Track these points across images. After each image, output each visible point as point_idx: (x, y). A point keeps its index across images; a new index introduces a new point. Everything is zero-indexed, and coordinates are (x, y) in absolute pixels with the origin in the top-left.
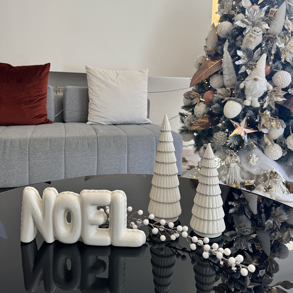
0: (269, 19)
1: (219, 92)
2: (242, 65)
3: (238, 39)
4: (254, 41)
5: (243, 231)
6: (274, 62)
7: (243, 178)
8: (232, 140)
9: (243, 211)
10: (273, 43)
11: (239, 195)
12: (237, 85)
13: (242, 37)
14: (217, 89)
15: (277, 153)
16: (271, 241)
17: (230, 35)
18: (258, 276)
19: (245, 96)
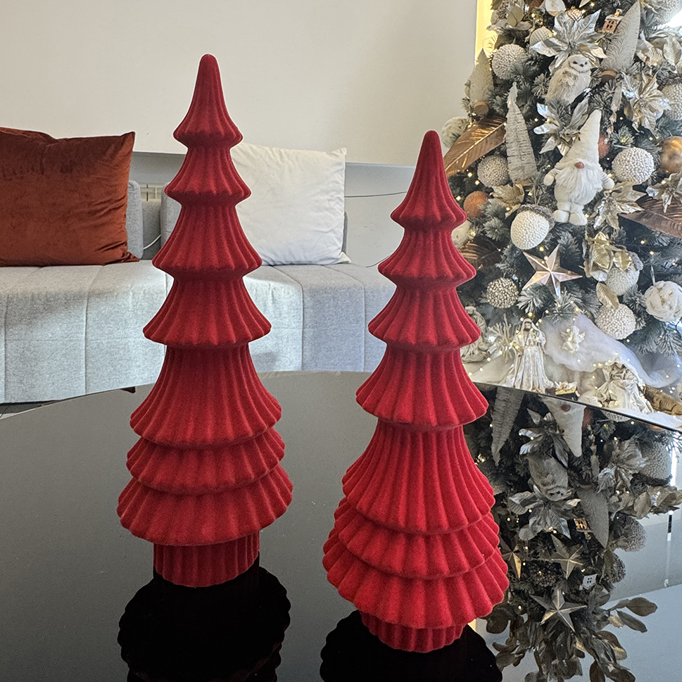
0: (604, 39)
1: (497, 194)
2: (549, 135)
3: (537, 80)
4: (574, 85)
5: (549, 492)
6: (617, 128)
7: (551, 379)
8: (529, 297)
9: (549, 449)
10: (614, 89)
11: (543, 415)
12: (537, 178)
13: (547, 77)
14: (494, 187)
15: (624, 324)
16: (610, 514)
17: (521, 72)
18: (581, 588)
19: (554, 203)
